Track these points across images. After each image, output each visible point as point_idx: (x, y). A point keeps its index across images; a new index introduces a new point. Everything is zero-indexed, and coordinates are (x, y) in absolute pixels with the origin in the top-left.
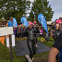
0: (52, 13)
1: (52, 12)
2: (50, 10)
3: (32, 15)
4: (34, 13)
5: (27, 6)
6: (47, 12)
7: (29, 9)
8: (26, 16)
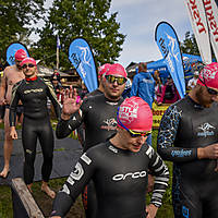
0: (118, 39)
1: (120, 36)
2: (111, 28)
3: (49, 41)
4: (56, 33)
6: (103, 36)
7: (39, 18)
8: (28, 42)
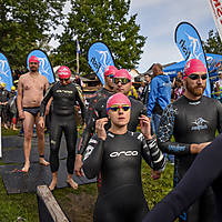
0: (138, 41)
1: (141, 38)
2: (131, 30)
3: (69, 46)
4: (75, 38)
5: (53, 12)
6: (123, 39)
7: (58, 23)
8: (48, 48)
